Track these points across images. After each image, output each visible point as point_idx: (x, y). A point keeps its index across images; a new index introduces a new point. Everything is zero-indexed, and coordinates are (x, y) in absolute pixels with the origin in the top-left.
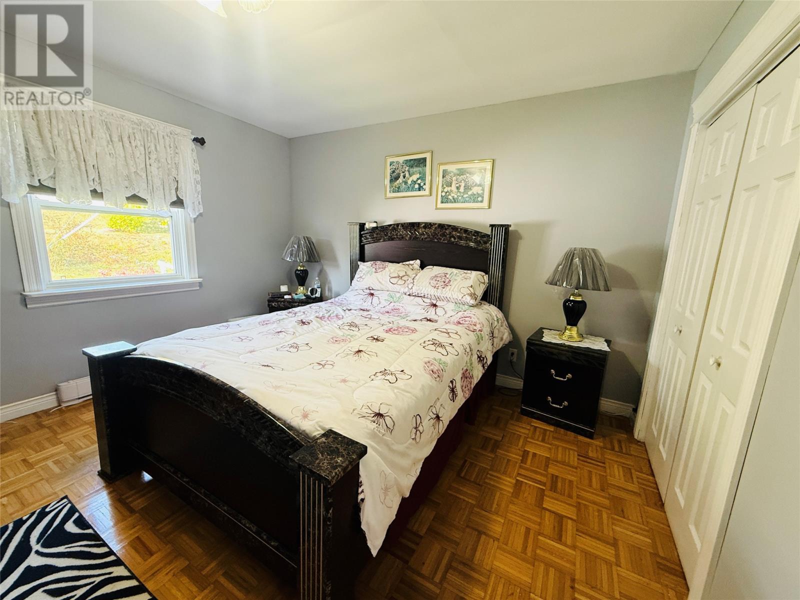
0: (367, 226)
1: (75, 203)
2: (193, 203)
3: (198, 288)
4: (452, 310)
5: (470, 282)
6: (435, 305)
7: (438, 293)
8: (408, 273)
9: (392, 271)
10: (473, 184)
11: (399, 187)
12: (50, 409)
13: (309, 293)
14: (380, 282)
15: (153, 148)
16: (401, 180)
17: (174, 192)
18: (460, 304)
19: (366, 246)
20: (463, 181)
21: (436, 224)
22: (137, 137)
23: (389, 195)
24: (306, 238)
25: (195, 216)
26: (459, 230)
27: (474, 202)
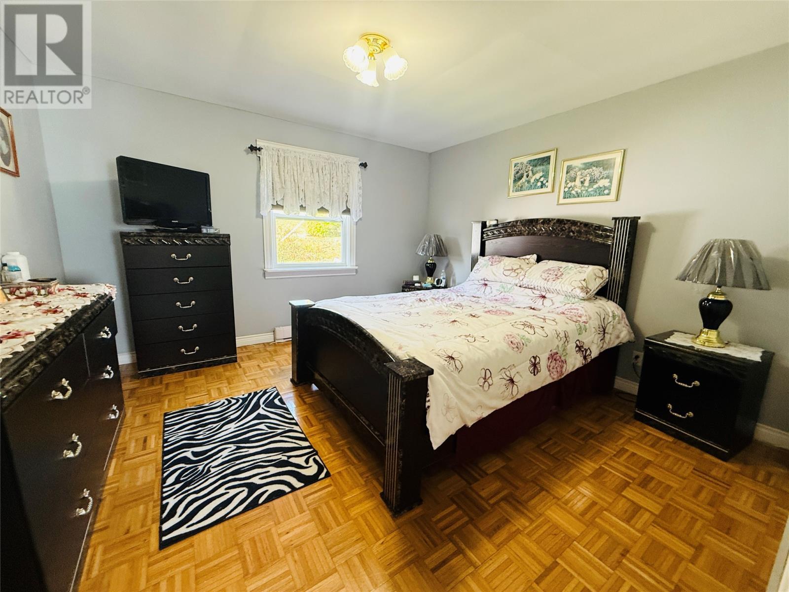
0: (488, 224)
1: (292, 215)
2: (356, 211)
3: (355, 274)
4: (560, 302)
5: (584, 276)
6: (544, 297)
7: (548, 285)
8: (522, 266)
9: (506, 264)
10: (599, 177)
11: (522, 186)
12: (270, 343)
13: (435, 283)
14: (494, 274)
15: (335, 174)
16: (524, 179)
17: (345, 203)
18: (570, 297)
19: (486, 242)
20: (588, 175)
21: (555, 219)
22: (326, 168)
23: (512, 194)
24: (436, 236)
25: (357, 220)
26: (579, 224)
27: (600, 195)
